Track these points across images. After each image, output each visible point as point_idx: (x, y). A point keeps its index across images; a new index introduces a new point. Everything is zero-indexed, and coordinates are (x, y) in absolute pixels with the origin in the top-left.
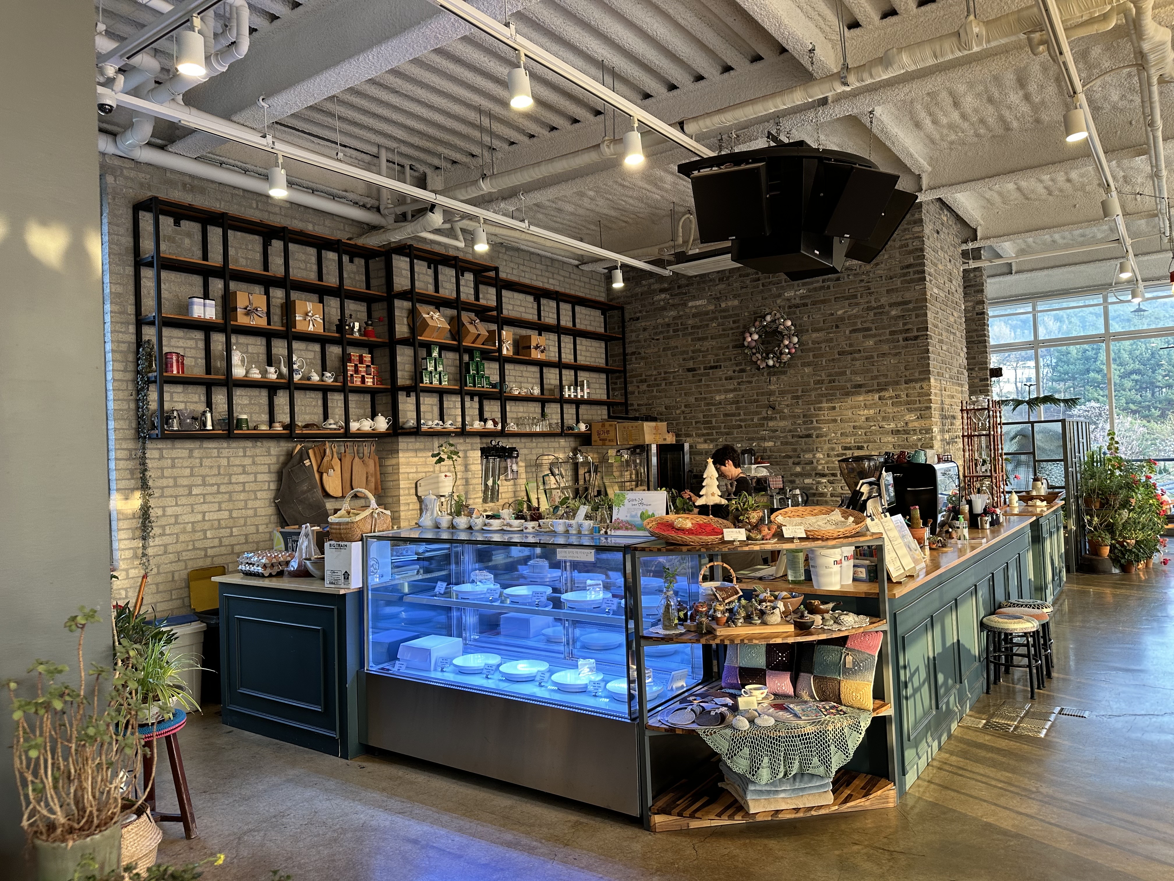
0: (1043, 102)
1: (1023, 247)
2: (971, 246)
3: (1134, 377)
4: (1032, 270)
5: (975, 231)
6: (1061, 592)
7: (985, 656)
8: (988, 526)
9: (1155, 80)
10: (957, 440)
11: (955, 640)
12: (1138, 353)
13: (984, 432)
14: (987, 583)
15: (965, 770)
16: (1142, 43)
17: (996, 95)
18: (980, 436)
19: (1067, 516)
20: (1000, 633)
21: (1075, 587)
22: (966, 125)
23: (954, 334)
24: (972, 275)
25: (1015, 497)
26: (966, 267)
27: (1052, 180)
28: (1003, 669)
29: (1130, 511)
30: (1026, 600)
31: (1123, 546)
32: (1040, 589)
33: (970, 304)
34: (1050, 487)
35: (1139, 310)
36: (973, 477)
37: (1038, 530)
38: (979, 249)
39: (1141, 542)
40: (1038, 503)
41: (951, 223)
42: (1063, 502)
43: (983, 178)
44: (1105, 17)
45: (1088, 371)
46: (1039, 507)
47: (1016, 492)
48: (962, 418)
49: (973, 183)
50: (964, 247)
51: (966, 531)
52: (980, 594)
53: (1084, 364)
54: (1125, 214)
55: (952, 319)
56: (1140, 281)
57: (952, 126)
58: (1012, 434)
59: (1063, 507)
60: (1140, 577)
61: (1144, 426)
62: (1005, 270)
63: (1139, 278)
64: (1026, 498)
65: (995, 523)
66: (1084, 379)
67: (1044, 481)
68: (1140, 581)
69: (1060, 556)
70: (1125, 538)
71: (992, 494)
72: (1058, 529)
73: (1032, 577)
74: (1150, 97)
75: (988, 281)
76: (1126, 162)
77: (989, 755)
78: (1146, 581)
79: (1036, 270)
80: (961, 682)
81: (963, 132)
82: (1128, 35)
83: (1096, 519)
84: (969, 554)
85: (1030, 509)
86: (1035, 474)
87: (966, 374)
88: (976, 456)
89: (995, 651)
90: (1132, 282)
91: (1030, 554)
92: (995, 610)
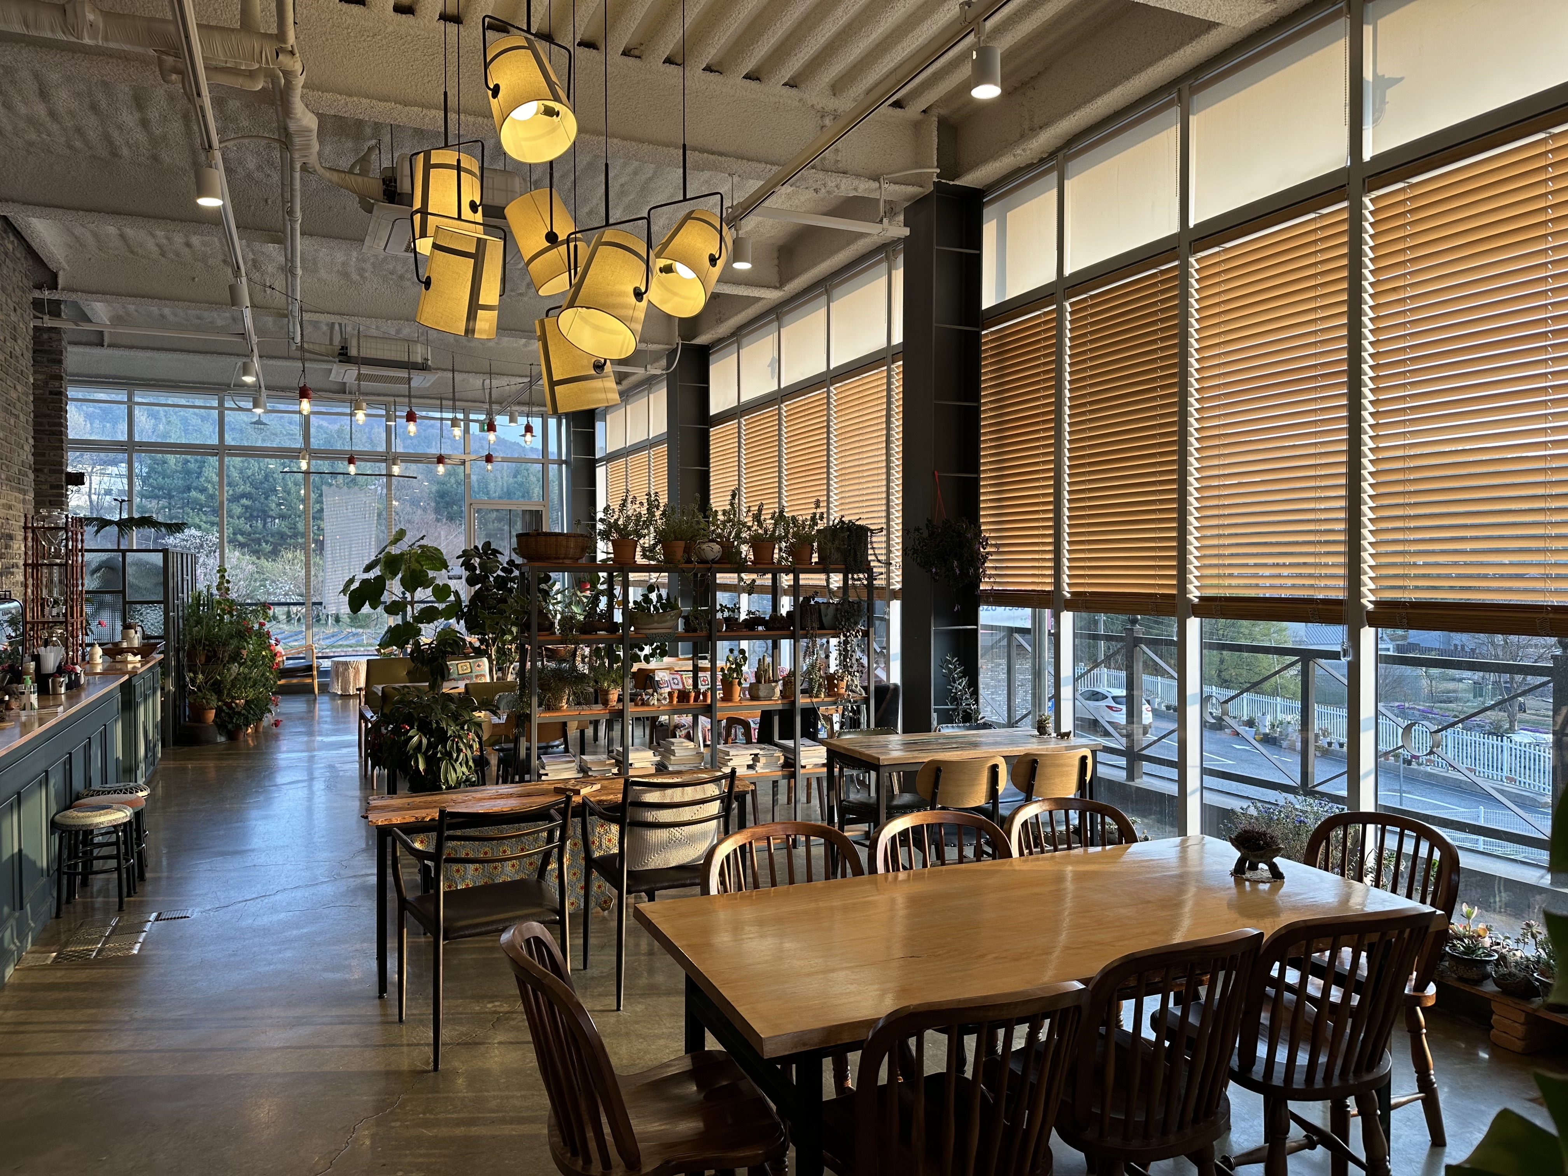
0: (164, 137)
1: (121, 313)
2: (46, 294)
3: (244, 501)
4: (131, 347)
5: (55, 276)
6: (155, 773)
7: (55, 867)
8: (63, 690)
9: (298, 166)
10: (15, 570)
11: (16, 850)
12: (249, 472)
13: (58, 561)
14: (61, 768)
15: (30, 1023)
16: (288, 121)
17: (103, 104)
18: (51, 565)
19: (165, 674)
20: (77, 832)
21: (171, 764)
22: (54, 128)
23: (17, 417)
24: (45, 336)
25: (99, 651)
26: (38, 323)
27: (168, 239)
28: (79, 879)
29: (240, 665)
30: (112, 785)
31: (230, 708)
32: (128, 771)
33: (40, 377)
34: (145, 637)
35: (259, 422)
36: (38, 623)
37: (130, 693)
38: (58, 302)
39: (252, 701)
40: (130, 657)
41: (18, 255)
42: (162, 656)
43: (77, 209)
44: (251, 75)
45: (189, 489)
46: (131, 663)
47: (100, 645)
48: (26, 539)
49: (60, 211)
50: (37, 294)
51: (34, 698)
52: (52, 783)
53: (184, 479)
54: (253, 306)
55: (14, 395)
56: (263, 389)
57: (31, 121)
58: (94, 565)
59: (160, 663)
60: (248, 744)
61: (253, 563)
62: (94, 338)
63: (263, 385)
64: (113, 651)
65: (74, 686)
66: (183, 499)
67: (139, 629)
68: (249, 749)
69: (155, 726)
70: (234, 698)
71: (67, 648)
72: (154, 692)
73: (120, 754)
74: (292, 184)
75: (70, 348)
76: (257, 245)
77: (65, 994)
78: (256, 747)
79: (137, 348)
80: (21, 908)
81: (49, 135)
82: (272, 103)
83: (200, 676)
84: (37, 730)
85: (119, 666)
86: (124, 620)
87: (32, 476)
88: (45, 594)
89: (69, 859)
90: (257, 387)
91: (119, 725)
92: (71, 803)
